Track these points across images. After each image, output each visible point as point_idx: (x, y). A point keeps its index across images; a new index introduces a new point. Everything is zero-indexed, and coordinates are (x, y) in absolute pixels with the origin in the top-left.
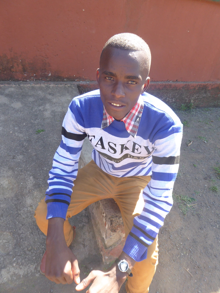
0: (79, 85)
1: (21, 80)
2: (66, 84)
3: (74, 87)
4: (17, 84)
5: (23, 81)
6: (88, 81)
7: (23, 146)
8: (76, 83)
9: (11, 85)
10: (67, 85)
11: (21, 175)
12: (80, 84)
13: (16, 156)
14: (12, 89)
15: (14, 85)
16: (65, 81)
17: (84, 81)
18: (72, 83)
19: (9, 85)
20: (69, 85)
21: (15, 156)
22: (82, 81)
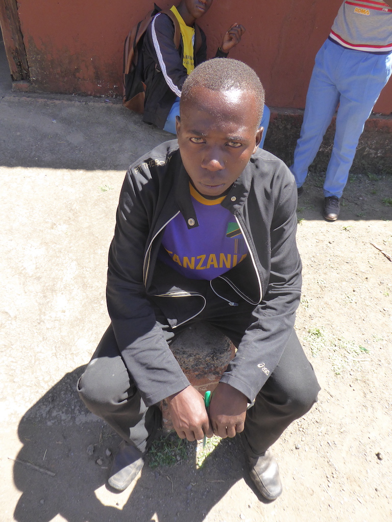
1: (91, 95)
4: (83, 101)
5: (95, 96)
7: (71, 209)
9: (73, 102)
11: (58, 257)
13: (57, 224)
14: (74, 110)
15: (77, 103)
19: (70, 102)
21: (55, 224)
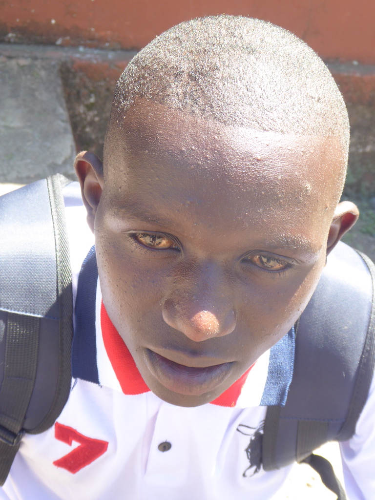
0: (69, 65)
2: (10, 58)
3: (43, 73)
6: (114, 50)
8: (57, 55)
10: (13, 63)
12: (73, 62)
16: (9, 42)
17: (96, 47)
18: (39, 51)
20: (23, 62)
22: (85, 46)
